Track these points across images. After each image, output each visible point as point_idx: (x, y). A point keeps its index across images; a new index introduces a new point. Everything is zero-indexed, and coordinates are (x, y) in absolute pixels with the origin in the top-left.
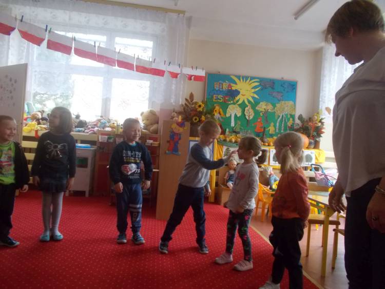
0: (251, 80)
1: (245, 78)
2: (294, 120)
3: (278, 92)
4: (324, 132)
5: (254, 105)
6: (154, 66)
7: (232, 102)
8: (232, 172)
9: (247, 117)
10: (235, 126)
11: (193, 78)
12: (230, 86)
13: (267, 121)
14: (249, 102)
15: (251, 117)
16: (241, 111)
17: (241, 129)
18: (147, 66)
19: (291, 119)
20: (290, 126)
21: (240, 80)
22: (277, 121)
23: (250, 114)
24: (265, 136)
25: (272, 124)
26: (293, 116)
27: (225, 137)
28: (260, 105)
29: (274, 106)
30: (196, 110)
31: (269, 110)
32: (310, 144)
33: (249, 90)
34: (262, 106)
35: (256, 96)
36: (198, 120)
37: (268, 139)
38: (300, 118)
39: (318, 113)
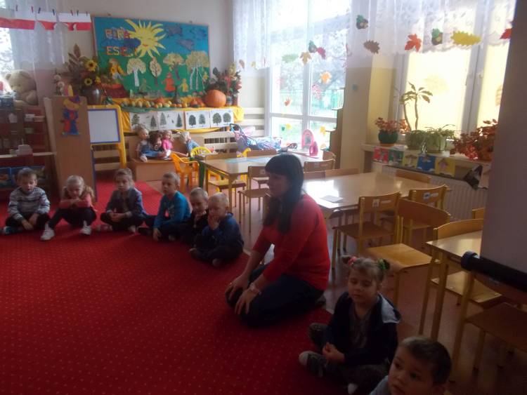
0: (152, 25)
1: (145, 22)
2: (209, 74)
3: (188, 40)
4: (240, 87)
5: (160, 57)
6: (18, 16)
7: (132, 55)
8: (144, 143)
9: (154, 74)
10: (140, 85)
11: (75, 26)
12: (126, 34)
13: (178, 77)
14: (154, 53)
15: (159, 73)
16: (144, 66)
17: (148, 89)
18: (8, 17)
19: (206, 73)
20: (205, 81)
21: (138, 25)
22: (190, 76)
23: (156, 70)
24: (178, 95)
25: (185, 80)
26: (207, 70)
27: (130, 101)
28: (167, 58)
29: (185, 58)
30: (87, 71)
31: (180, 64)
32: (228, 100)
33: (152, 37)
34: (171, 59)
35: (161, 46)
36: (91, 82)
37: (182, 99)
38: (215, 71)
39: (233, 65)
